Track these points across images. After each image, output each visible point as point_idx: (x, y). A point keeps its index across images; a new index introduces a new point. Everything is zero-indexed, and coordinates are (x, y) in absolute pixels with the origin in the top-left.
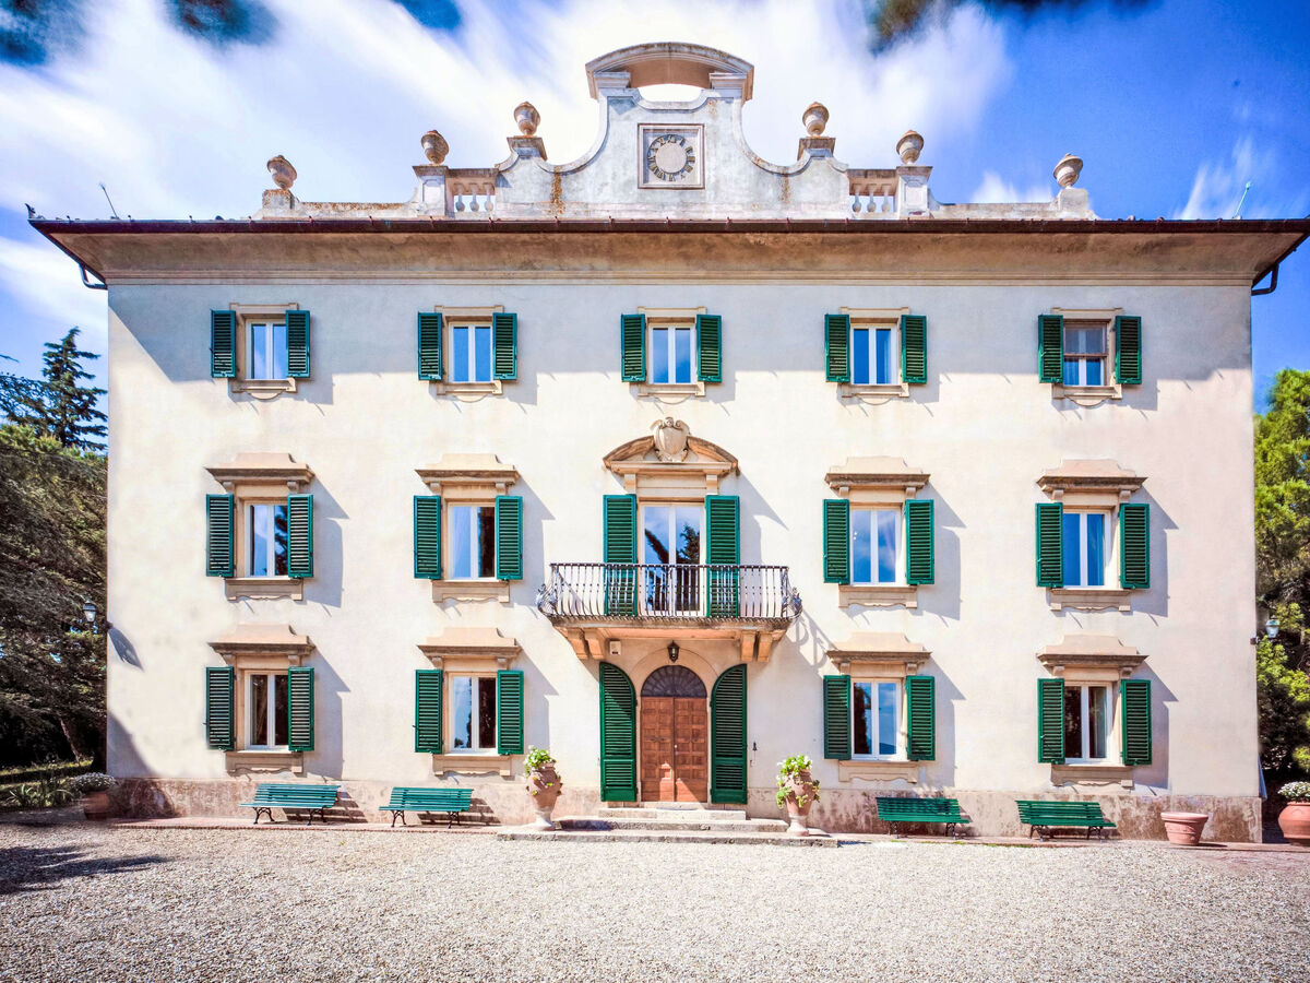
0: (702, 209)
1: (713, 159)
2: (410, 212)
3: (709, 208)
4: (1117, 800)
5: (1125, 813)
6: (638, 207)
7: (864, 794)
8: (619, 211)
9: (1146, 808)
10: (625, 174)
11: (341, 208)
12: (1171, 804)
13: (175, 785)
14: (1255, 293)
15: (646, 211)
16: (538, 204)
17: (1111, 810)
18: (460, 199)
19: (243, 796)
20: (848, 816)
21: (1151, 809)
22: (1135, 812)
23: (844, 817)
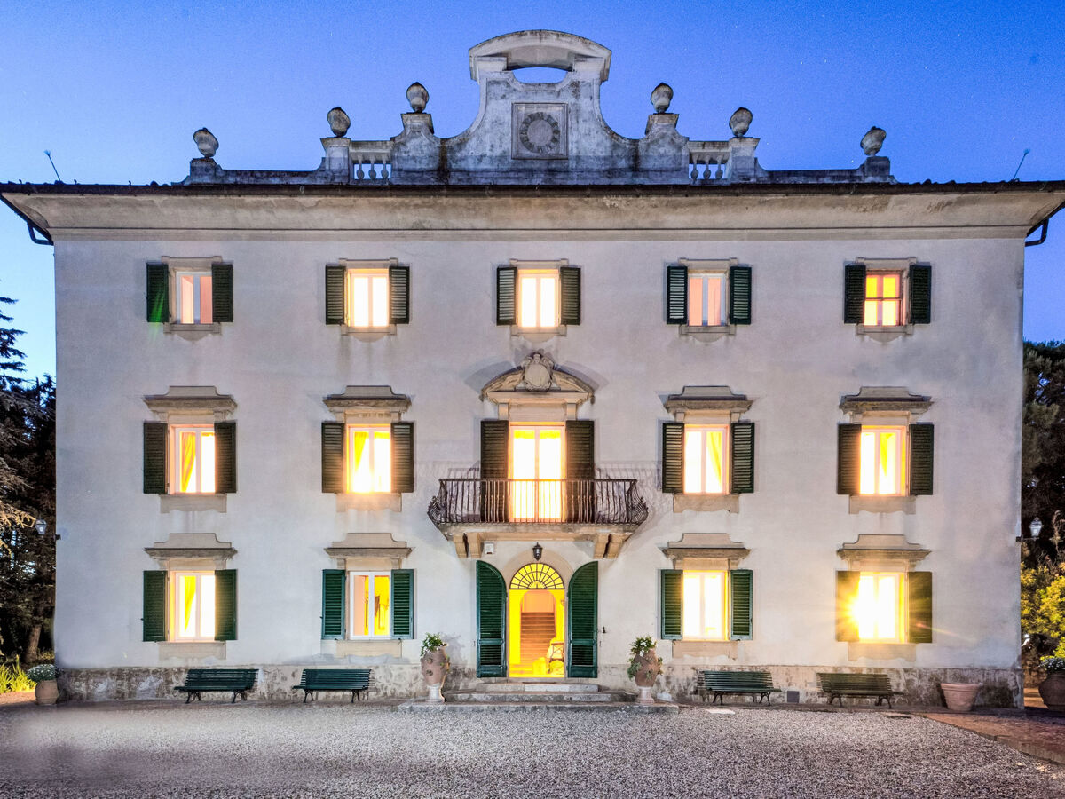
0: (566, 176)
1: (575, 133)
2: (318, 179)
3: (571, 175)
4: (902, 672)
5: (909, 682)
6: (512, 175)
7: (694, 669)
8: (496, 178)
9: (926, 679)
10: (501, 146)
11: (259, 175)
12: (948, 676)
13: (115, 673)
14: (1028, 244)
15: (518, 178)
16: (428, 171)
17: (897, 680)
18: (360, 168)
19: (174, 680)
20: (680, 687)
21: (931, 680)
22: (917, 683)
23: (677, 688)
